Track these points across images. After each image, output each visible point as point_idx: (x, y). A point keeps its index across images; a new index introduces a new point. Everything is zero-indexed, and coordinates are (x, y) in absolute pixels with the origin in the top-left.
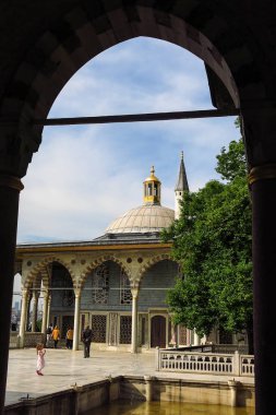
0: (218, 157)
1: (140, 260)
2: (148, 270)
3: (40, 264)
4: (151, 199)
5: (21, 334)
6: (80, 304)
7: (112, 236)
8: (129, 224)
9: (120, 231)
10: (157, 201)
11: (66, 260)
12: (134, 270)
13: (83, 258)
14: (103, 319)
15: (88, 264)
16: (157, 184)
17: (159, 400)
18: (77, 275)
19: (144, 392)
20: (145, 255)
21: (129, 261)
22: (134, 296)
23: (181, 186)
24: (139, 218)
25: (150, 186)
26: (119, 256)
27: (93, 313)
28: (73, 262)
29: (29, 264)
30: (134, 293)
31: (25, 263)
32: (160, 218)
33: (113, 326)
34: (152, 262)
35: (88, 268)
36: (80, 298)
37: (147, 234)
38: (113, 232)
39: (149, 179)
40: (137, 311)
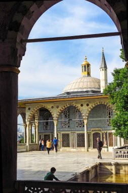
0: (121, 50)
1: (88, 105)
2: (92, 110)
3: (35, 109)
4: (86, 73)
5: (27, 144)
6: (57, 128)
7: (68, 93)
8: (76, 87)
9: (72, 91)
10: (89, 74)
11: (48, 107)
12: (85, 110)
13: (57, 105)
14: (68, 135)
15: (60, 108)
16: (88, 65)
17: (120, 174)
18: (55, 113)
19: (112, 170)
20: (90, 102)
21: (82, 105)
22: (85, 123)
23: (103, 66)
24: (81, 84)
25: (85, 66)
26: (76, 103)
27: (63, 132)
28: (52, 107)
29: (29, 109)
30: (85, 122)
31: (27, 109)
32: (92, 83)
33: (73, 139)
34: (94, 106)
35: (60, 110)
36: (57, 125)
37: (87, 92)
38: (69, 91)
39: (84, 63)
40: (87, 130)
